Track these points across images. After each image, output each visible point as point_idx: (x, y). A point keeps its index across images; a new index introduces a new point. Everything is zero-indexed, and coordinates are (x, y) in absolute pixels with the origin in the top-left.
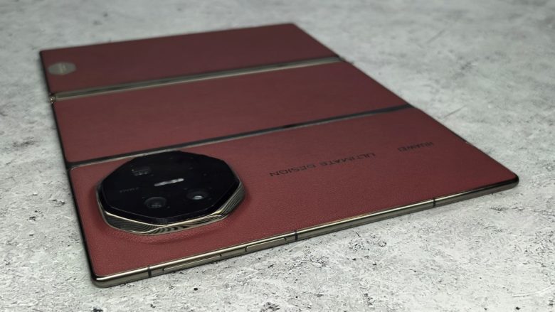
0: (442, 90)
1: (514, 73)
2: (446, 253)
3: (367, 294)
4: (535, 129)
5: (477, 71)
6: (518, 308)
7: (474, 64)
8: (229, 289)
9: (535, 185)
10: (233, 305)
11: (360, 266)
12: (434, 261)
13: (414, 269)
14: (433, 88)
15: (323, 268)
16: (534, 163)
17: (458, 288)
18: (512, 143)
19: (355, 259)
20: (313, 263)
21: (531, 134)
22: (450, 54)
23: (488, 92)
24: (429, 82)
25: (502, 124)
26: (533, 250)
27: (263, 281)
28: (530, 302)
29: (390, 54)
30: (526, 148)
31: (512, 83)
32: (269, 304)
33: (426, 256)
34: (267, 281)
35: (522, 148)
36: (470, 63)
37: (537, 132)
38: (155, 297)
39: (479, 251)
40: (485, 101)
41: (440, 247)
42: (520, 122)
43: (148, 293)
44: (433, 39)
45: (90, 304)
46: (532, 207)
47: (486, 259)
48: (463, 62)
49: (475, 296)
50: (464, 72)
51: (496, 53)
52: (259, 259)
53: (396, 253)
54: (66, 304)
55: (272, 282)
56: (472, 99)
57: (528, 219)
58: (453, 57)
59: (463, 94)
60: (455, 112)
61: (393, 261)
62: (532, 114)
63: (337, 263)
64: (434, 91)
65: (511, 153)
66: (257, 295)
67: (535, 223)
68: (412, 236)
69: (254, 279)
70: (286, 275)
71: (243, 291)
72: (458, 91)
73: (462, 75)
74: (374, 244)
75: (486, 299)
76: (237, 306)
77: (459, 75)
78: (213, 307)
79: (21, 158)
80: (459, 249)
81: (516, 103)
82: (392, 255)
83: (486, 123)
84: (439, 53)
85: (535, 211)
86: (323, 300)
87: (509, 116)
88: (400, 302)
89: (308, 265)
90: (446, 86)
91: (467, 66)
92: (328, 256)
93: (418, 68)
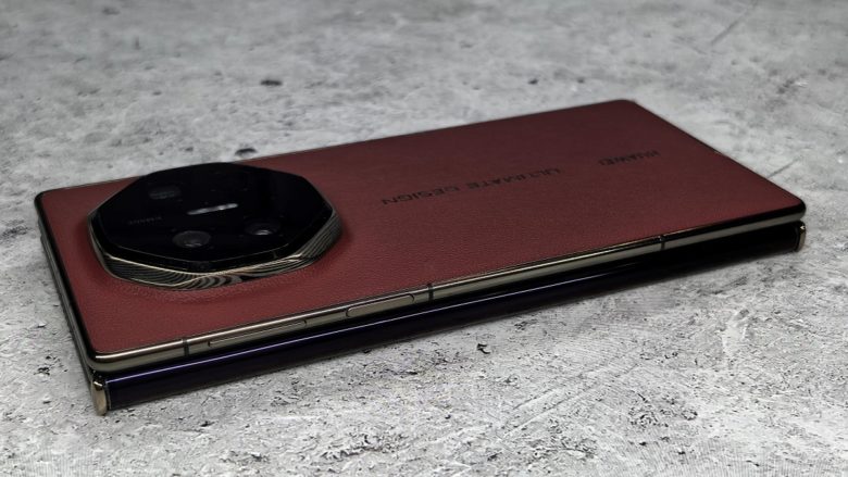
0: (752, 131)
2: (808, 431)
5: (809, 96)
7: (800, 83)
11: (655, 456)
12: (788, 445)
13: (755, 460)
14: (733, 127)
15: (588, 460)
19: (644, 444)
20: (570, 452)
22: (753, 65)
23: (835, 134)
24: (725, 117)
29: (646, 65)
33: (772, 437)
36: (792, 82)
40: (831, 151)
41: (795, 421)
44: (721, 36)
48: (778, 80)
50: (784, 96)
51: (837, 63)
52: (469, 443)
53: (716, 431)
56: (807, 147)
58: (759, 70)
59: (789, 138)
60: (781, 170)
61: (714, 445)
63: (613, 450)
64: (737, 131)
68: (740, 400)
72: (780, 133)
73: (782, 102)
74: (676, 415)
77: (773, 105)
79: (7, 259)
80: (831, 424)
82: (711, 436)
83: (840, 190)
84: (734, 63)
89: (561, 454)
90: (757, 124)
91: (787, 87)
92: (595, 438)
93: (700, 91)
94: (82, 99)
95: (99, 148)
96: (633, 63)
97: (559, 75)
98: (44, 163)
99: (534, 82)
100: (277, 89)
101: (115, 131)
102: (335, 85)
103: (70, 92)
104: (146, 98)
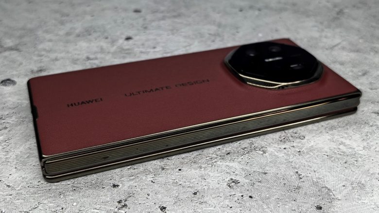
0: (326, 30)
1: (374, 17)
2: (346, 143)
3: (297, 172)
5: (349, 16)
7: (346, 11)
8: (203, 169)
10: (208, 180)
11: (289, 153)
12: (339, 148)
13: (326, 154)
14: (319, 28)
15: (264, 154)
17: (358, 167)
19: (285, 148)
20: (257, 152)
22: (327, 4)
23: (358, 31)
24: (316, 24)
25: (372, 54)
27: (224, 164)
29: (285, 4)
31: (374, 24)
32: (232, 179)
33: (333, 145)
34: (227, 164)
36: (342, 10)
38: (153, 176)
39: (368, 141)
40: (356, 38)
41: (342, 139)
43: (147, 173)
45: (110, 181)
47: (374, 147)
48: (337, 9)
49: (371, 172)
50: (339, 16)
51: (360, 3)
52: (220, 149)
53: (312, 143)
54: (93, 182)
55: (231, 164)
56: (348, 36)
58: (329, 5)
59: (341, 32)
60: (337, 45)
61: (311, 149)
63: (273, 151)
64: (320, 30)
66: (223, 173)
68: (321, 132)
69: (218, 163)
70: (240, 160)
71: (213, 171)
72: (338, 30)
73: (338, 18)
74: (297, 138)
76: (210, 181)
77: (335, 19)
78: (194, 182)
80: (355, 141)
82: (310, 145)
83: (360, 52)
84: (319, 3)
86: (268, 177)
87: (375, 47)
88: (320, 177)
89: (254, 152)
90: (329, 27)
91: (340, 12)
92: (266, 146)
93: (307, 14)
94: (64, 18)
95: (71, 38)
96: (280, 3)
97: (251, 7)
98: (50, 44)
99: (241, 10)
100: (139, 14)
101: (77, 31)
102: (162, 12)
103: (58, 16)
104: (88, 18)
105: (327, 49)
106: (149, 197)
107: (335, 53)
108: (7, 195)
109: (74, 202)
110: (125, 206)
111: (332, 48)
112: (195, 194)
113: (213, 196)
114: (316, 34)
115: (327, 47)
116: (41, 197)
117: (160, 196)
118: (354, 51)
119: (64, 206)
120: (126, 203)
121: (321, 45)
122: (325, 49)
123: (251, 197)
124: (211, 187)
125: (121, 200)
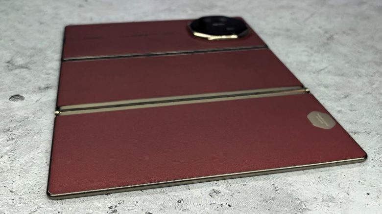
0: (315, 54)
1: (362, 42)
3: (274, 185)
4: (377, 81)
5: (338, 41)
6: (368, 194)
7: (335, 37)
9: (377, 117)
10: (192, 190)
14: (309, 52)
16: (376, 102)
17: (330, 182)
18: (362, 90)
21: (374, 84)
22: (319, 30)
23: (345, 56)
24: (306, 49)
25: (355, 77)
26: (377, 158)
28: (376, 190)
29: (279, 29)
30: (371, 94)
31: (361, 50)
32: (214, 190)
35: (368, 93)
36: (332, 36)
37: (378, 83)
40: (343, 62)
42: (366, 76)
44: (307, 19)
46: (376, 131)
48: (328, 35)
49: (342, 186)
50: (329, 42)
51: (350, 29)
56: (335, 60)
57: (373, 139)
58: (321, 31)
59: (328, 57)
60: (324, 69)
62: (375, 71)
64: (310, 54)
65: (360, 96)
66: (206, 184)
67: (378, 141)
72: (326, 55)
73: (328, 44)
75: (348, 188)
76: (194, 191)
77: (324, 44)
78: (179, 191)
81: (364, 63)
83: (345, 76)
84: (312, 29)
85: (378, 134)
86: (247, 188)
87: (359, 72)
88: (295, 189)
90: (318, 52)
91: (331, 38)
93: (298, 39)
96: (274, 28)
105: (314, 73)
106: (137, 204)
107: (321, 76)
108: (10, 200)
109: (70, 207)
110: (115, 211)
111: (319, 72)
112: (179, 202)
113: (196, 204)
114: (305, 59)
115: (314, 71)
116: (40, 202)
117: (147, 204)
118: (339, 75)
119: (60, 210)
120: (116, 208)
121: (309, 68)
122: (312, 73)
123: (229, 206)
124: (194, 197)
125: (112, 206)
